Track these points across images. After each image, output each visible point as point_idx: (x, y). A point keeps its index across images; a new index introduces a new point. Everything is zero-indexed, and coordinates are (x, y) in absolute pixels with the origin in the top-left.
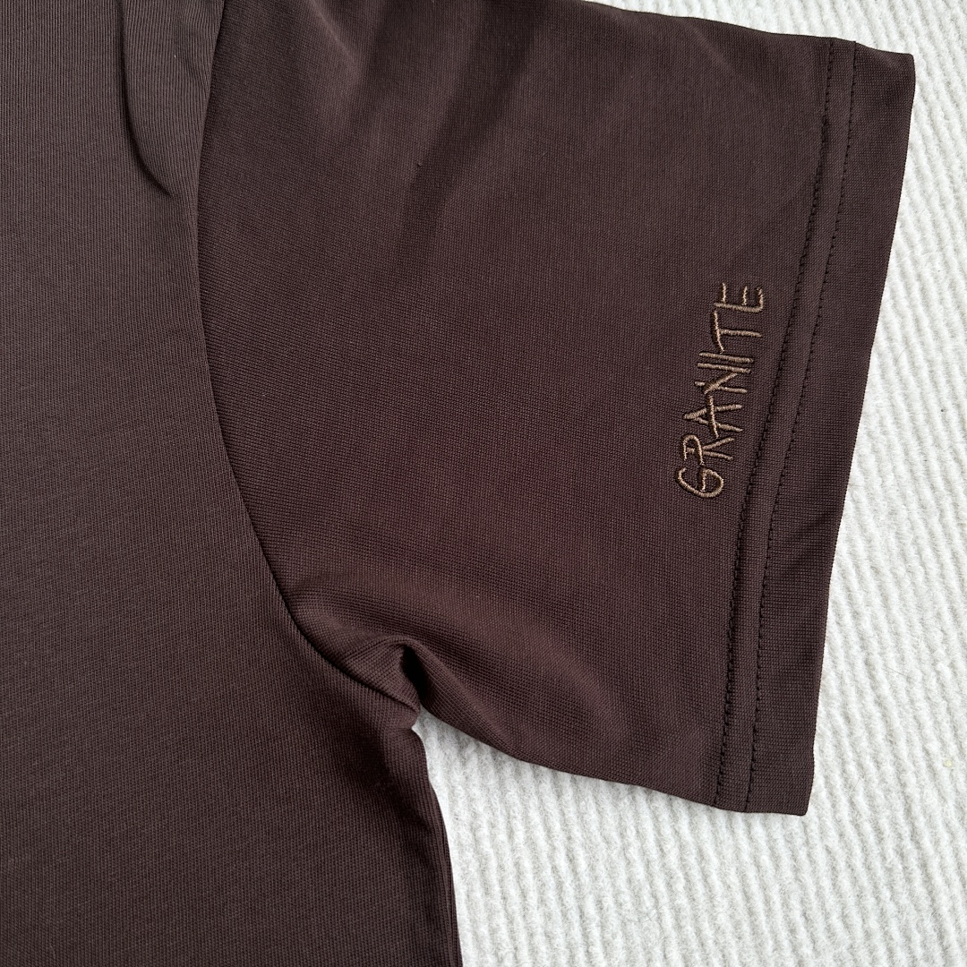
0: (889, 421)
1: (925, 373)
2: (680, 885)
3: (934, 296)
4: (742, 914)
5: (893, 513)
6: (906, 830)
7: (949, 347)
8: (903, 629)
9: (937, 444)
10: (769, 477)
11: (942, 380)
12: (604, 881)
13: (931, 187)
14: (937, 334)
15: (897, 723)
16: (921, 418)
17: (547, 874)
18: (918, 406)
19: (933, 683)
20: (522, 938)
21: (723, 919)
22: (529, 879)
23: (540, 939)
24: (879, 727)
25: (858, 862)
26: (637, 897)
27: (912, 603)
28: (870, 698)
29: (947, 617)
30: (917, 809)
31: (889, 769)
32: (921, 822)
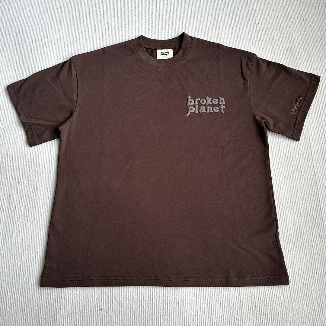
0: (313, 110)
1: (317, 107)
2: (288, 145)
3: (319, 99)
4: (294, 148)
5: (312, 118)
6: (309, 144)
7: (320, 105)
8: (312, 128)
9: (317, 113)
10: (300, 114)
11: (319, 107)
12: (282, 144)
13: (321, 89)
14: (319, 103)
15: (310, 136)
16: (316, 111)
17: (277, 143)
18: (316, 109)
19: (314, 133)
20: (274, 147)
21: (292, 149)
22: (275, 143)
23: (276, 148)
24: (308, 136)
25: (305, 146)
26: (284, 146)
27: (313, 126)
28: (308, 133)
29: (316, 128)
30: (311, 143)
31: (309, 139)
32: (311, 144)
